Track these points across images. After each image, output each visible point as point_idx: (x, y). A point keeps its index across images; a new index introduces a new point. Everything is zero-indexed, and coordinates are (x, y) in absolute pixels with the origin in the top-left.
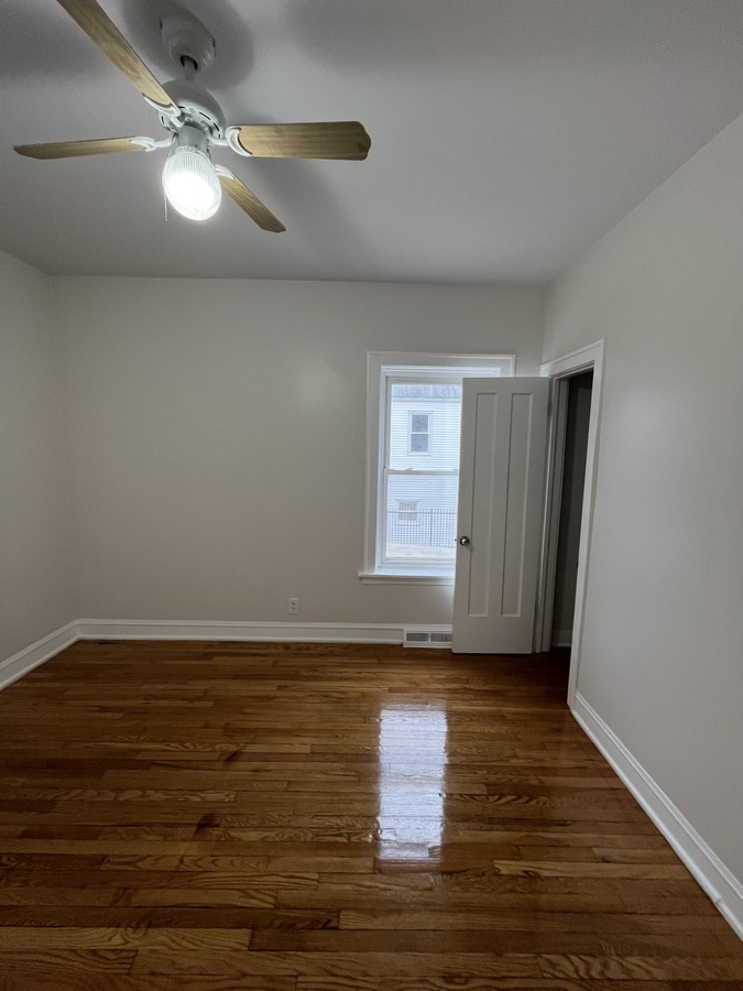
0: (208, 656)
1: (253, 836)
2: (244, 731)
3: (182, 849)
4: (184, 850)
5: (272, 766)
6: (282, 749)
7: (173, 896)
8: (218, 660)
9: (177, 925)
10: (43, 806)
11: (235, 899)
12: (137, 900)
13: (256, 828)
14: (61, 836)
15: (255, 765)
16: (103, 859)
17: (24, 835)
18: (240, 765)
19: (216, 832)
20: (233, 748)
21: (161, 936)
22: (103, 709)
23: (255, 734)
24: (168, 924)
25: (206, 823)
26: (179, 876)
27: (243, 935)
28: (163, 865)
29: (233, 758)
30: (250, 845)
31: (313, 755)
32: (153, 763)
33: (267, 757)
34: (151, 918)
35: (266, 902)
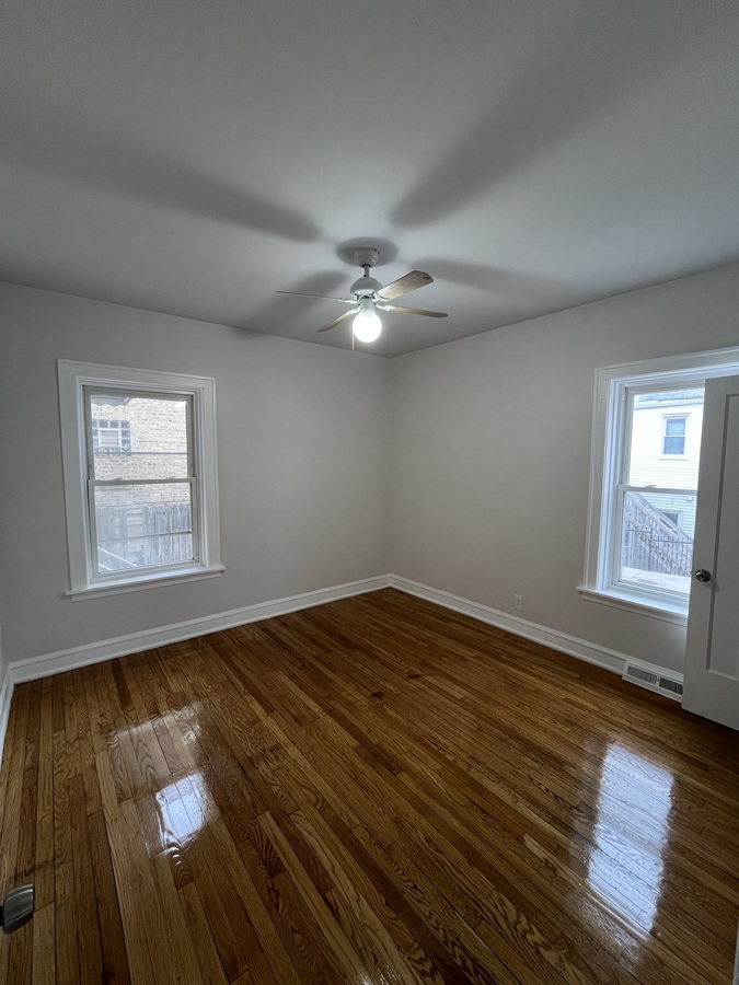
0: (448, 620)
1: (392, 713)
2: (432, 667)
3: (360, 697)
4: (361, 699)
5: (432, 692)
6: (444, 688)
7: (344, 711)
8: (452, 625)
9: (337, 721)
10: (327, 651)
11: (364, 730)
12: (332, 702)
13: (396, 712)
14: (325, 664)
15: (423, 686)
16: (332, 681)
17: (316, 658)
18: (414, 681)
19: (378, 701)
20: (419, 672)
21: (330, 720)
22: (376, 624)
23: (436, 672)
24: (335, 718)
25: (378, 695)
26: (351, 706)
27: (356, 743)
28: (349, 698)
29: (415, 676)
30: (387, 715)
31: (461, 702)
32: (377, 658)
33: (431, 686)
34: (330, 712)
35: (375, 740)
